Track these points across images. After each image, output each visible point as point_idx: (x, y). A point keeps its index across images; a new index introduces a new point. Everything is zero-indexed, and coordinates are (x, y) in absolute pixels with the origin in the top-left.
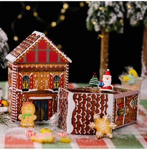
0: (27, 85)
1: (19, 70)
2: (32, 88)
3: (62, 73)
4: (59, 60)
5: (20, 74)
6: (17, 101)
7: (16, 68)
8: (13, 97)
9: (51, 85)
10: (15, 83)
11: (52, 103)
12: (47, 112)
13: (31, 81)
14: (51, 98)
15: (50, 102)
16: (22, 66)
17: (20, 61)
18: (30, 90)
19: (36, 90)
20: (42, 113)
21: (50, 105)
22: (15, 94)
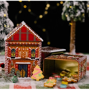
1: (9, 45)
2: (17, 57)
3: (37, 48)
5: (10, 48)
6: (8, 64)
7: (7, 44)
8: (6, 62)
10: (7, 53)
11: (30, 66)
12: (27, 72)
13: (16, 52)
14: (30, 63)
15: (29, 66)
16: (11, 43)
17: (9, 39)
18: (16, 58)
19: (20, 58)
20: (24, 72)
21: (29, 68)
22: (6, 60)
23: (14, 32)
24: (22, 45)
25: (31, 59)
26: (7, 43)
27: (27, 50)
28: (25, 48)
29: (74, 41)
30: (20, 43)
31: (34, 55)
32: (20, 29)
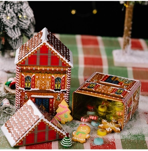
0: (29, 85)
1: (22, 71)
3: (64, 76)
4: (60, 64)
9: (52, 86)
11: (53, 101)
14: (52, 97)
15: (51, 100)
16: (25, 68)
21: (51, 103)
23: (30, 53)
24: (41, 72)
25: (54, 91)
26: (19, 68)
27: (48, 79)
28: (45, 76)
29: (130, 33)
30: (39, 69)
31: (59, 86)
32: (38, 48)
